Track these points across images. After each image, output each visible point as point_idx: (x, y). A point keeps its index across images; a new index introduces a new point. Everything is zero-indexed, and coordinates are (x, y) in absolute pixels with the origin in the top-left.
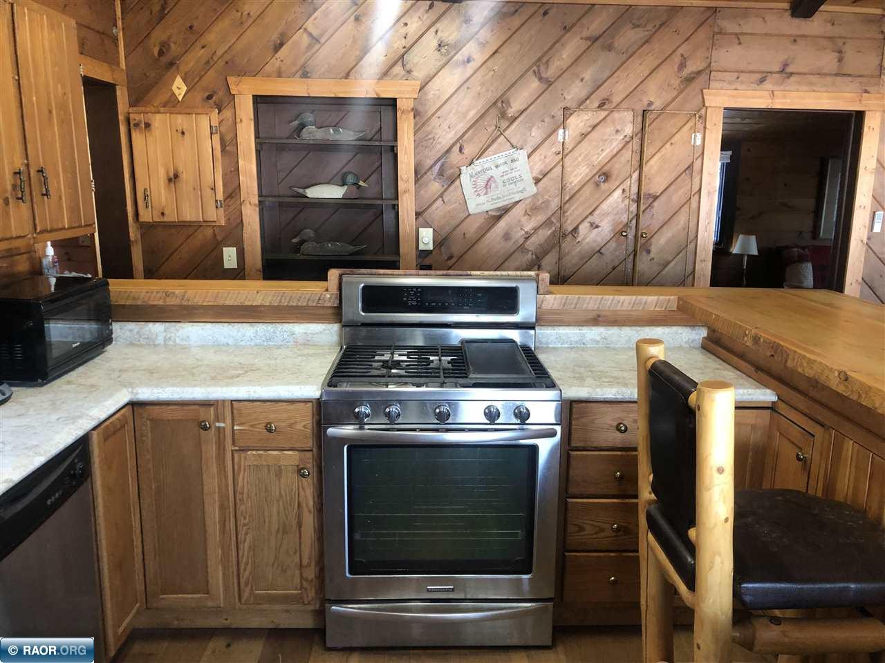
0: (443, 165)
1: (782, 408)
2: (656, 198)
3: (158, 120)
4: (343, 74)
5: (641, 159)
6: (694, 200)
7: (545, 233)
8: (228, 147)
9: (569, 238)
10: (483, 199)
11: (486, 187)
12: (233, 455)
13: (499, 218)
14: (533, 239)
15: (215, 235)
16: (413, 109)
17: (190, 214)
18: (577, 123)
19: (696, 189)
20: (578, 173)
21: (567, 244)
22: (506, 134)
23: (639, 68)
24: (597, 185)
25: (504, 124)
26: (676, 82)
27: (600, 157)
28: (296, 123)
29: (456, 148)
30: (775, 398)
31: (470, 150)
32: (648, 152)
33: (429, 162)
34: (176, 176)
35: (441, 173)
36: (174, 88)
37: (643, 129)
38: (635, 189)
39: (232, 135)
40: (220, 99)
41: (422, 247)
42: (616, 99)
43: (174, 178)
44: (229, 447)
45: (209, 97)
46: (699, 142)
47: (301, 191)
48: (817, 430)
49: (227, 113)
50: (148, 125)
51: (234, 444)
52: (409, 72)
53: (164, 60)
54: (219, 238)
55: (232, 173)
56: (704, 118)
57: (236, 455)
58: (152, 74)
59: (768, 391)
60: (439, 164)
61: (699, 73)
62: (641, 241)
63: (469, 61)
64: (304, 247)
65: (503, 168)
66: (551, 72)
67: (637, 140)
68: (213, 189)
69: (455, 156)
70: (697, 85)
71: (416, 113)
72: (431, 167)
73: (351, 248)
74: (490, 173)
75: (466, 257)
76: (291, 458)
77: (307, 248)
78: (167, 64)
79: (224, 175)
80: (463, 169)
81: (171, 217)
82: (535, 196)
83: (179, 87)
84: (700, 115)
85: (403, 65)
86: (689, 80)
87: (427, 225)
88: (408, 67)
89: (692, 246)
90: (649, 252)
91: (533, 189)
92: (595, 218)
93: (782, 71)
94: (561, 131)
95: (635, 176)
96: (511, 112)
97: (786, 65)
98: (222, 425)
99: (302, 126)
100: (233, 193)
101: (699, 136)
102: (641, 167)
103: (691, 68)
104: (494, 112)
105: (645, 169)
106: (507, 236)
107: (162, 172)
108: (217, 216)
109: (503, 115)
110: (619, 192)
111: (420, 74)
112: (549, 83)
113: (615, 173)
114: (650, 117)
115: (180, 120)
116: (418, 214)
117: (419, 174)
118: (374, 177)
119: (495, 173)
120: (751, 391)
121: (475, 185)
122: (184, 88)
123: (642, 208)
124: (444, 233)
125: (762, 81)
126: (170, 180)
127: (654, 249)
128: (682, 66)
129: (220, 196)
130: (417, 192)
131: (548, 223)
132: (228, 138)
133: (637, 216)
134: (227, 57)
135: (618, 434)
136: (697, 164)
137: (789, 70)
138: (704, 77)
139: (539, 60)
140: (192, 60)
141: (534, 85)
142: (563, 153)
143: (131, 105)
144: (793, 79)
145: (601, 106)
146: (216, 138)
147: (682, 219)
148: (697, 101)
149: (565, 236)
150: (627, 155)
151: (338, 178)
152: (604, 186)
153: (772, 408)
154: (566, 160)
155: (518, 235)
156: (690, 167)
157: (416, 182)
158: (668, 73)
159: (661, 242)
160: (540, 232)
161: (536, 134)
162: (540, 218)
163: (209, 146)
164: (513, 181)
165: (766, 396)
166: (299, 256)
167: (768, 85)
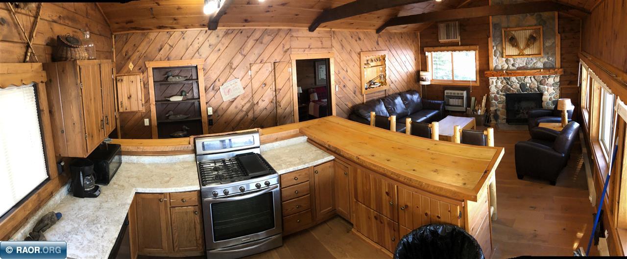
0: (214, 86)
1: (337, 160)
2: (280, 90)
3: (125, 78)
4: (180, 58)
5: (275, 78)
6: (291, 88)
7: (248, 105)
8: (146, 85)
9: (256, 106)
10: (228, 96)
11: (228, 92)
12: (170, 210)
13: (233, 101)
14: (244, 107)
15: (142, 115)
16: (203, 68)
17: (135, 109)
18: (255, 68)
19: (291, 85)
20: (256, 84)
21: (255, 108)
22: (233, 74)
23: (271, 48)
24: (263, 88)
25: (232, 71)
26: (282, 53)
27: (262, 79)
28: (166, 76)
29: (217, 80)
30: (334, 158)
31: (222, 80)
32: (277, 75)
33: (209, 86)
34: (130, 96)
35: (213, 89)
36: (129, 67)
37: (274, 68)
38: (274, 87)
39: (147, 81)
40: (143, 70)
41: (209, 114)
42: (265, 59)
43: (130, 97)
44: (169, 206)
45: (140, 69)
46: (290, 70)
47: (168, 99)
48: (349, 166)
49: (145, 74)
50: (122, 80)
51: (170, 205)
52: (201, 55)
53: (127, 57)
54: (143, 116)
55: (147, 94)
56: (291, 63)
57: (172, 209)
58: (123, 62)
59: (332, 156)
60: (212, 86)
61: (288, 49)
62: (278, 103)
63: (219, 50)
64: (170, 117)
65: (233, 85)
66: (244, 52)
67: (273, 72)
68: (141, 100)
69: (217, 83)
70: (288, 52)
71: (204, 69)
72: (210, 87)
73: (186, 116)
74: (229, 87)
75: (224, 115)
76: (191, 209)
77: (172, 117)
78: (127, 58)
79: (145, 95)
80: (220, 87)
81: (129, 110)
82: (244, 94)
83: (131, 66)
84: (290, 62)
85: (198, 53)
86: (286, 52)
87: (210, 106)
88: (200, 54)
89: (292, 103)
90: (280, 106)
91: (243, 91)
92: (263, 98)
93: (309, 48)
94: (250, 71)
95: (274, 83)
96: (233, 67)
97: (309, 46)
98: (166, 199)
99: (168, 77)
100: (147, 100)
101: (290, 69)
102: (275, 80)
103: (286, 48)
104: (228, 67)
105: (277, 81)
106: (236, 107)
107: (126, 96)
108: (142, 109)
109: (231, 68)
110: (269, 89)
111: (204, 56)
112: (245, 56)
113: (267, 83)
114: (276, 64)
115: (132, 78)
116: (207, 103)
117: (206, 90)
118: (191, 92)
119: (230, 87)
120: (328, 157)
121: (225, 92)
122: (133, 66)
123: (277, 93)
124: (216, 108)
125: (304, 51)
126: (128, 98)
127: (282, 105)
128: (284, 47)
129: (143, 103)
130: (206, 95)
131: (249, 101)
132: (146, 83)
133: (276, 96)
134: (145, 55)
135: (295, 181)
136: (291, 77)
137: (310, 47)
138: (290, 50)
139: (241, 48)
140: (135, 56)
141: (240, 57)
142: (251, 79)
143: (117, 74)
144: (312, 49)
145: (261, 62)
146: (142, 83)
147: (288, 95)
148: (288, 58)
149: (255, 105)
150: (270, 77)
151: (179, 93)
152: (265, 88)
153: (334, 160)
154: (252, 81)
155: (240, 106)
156: (289, 79)
157: (206, 92)
158: (280, 49)
159: (283, 103)
160: (246, 105)
161: (242, 73)
162: (246, 100)
163: (139, 86)
164: (236, 89)
165: (332, 157)
166: (168, 121)
167: (306, 52)
